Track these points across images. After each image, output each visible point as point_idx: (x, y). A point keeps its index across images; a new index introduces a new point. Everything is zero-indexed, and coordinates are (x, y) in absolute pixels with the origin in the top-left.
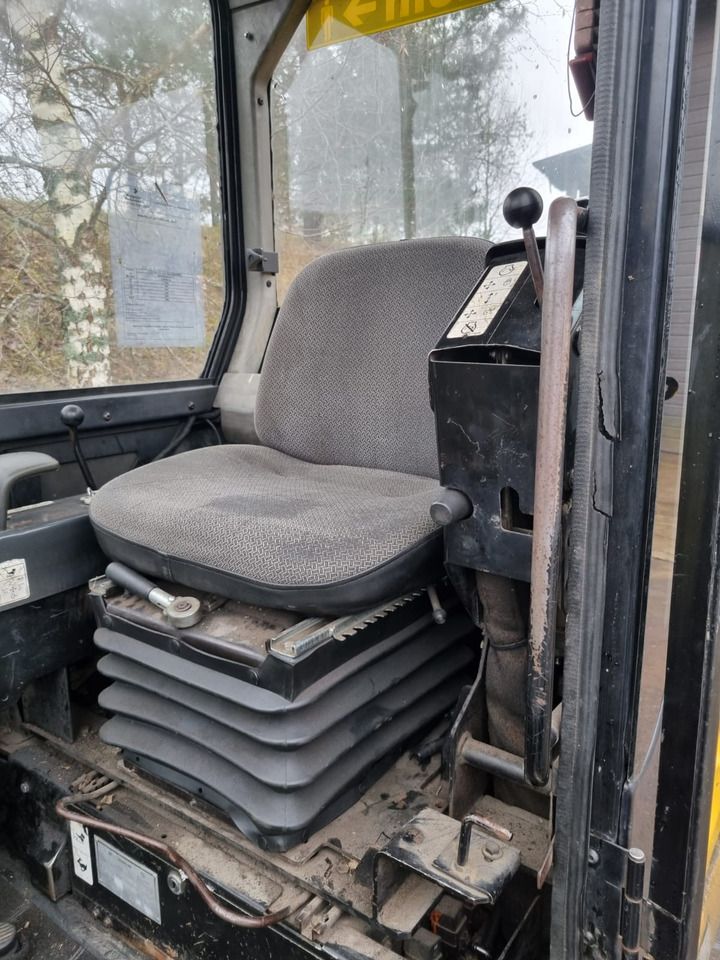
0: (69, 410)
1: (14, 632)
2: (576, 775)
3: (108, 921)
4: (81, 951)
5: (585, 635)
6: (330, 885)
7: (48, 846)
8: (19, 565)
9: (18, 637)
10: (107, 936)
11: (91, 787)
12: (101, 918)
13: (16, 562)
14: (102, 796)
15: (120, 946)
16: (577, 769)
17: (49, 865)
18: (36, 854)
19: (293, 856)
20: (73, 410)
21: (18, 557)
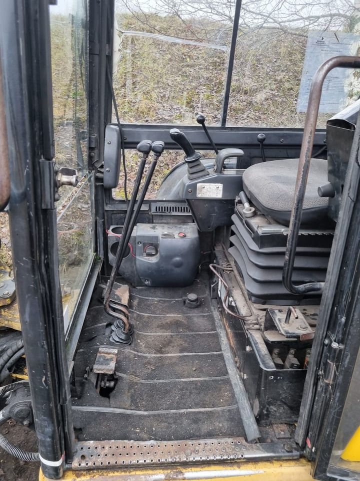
0: (260, 135)
1: (216, 208)
2: (325, 306)
3: (220, 309)
4: (211, 313)
5: (337, 249)
6: (261, 319)
7: (214, 281)
8: (221, 186)
9: (216, 210)
10: (218, 313)
11: (225, 266)
12: (219, 308)
13: (220, 184)
14: (227, 270)
15: (219, 317)
16: (326, 304)
17: (212, 286)
18: (211, 282)
19: (256, 305)
20: (262, 135)
21: (221, 183)
